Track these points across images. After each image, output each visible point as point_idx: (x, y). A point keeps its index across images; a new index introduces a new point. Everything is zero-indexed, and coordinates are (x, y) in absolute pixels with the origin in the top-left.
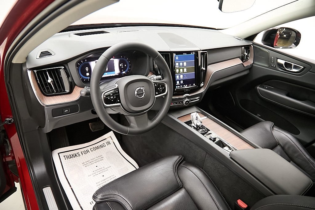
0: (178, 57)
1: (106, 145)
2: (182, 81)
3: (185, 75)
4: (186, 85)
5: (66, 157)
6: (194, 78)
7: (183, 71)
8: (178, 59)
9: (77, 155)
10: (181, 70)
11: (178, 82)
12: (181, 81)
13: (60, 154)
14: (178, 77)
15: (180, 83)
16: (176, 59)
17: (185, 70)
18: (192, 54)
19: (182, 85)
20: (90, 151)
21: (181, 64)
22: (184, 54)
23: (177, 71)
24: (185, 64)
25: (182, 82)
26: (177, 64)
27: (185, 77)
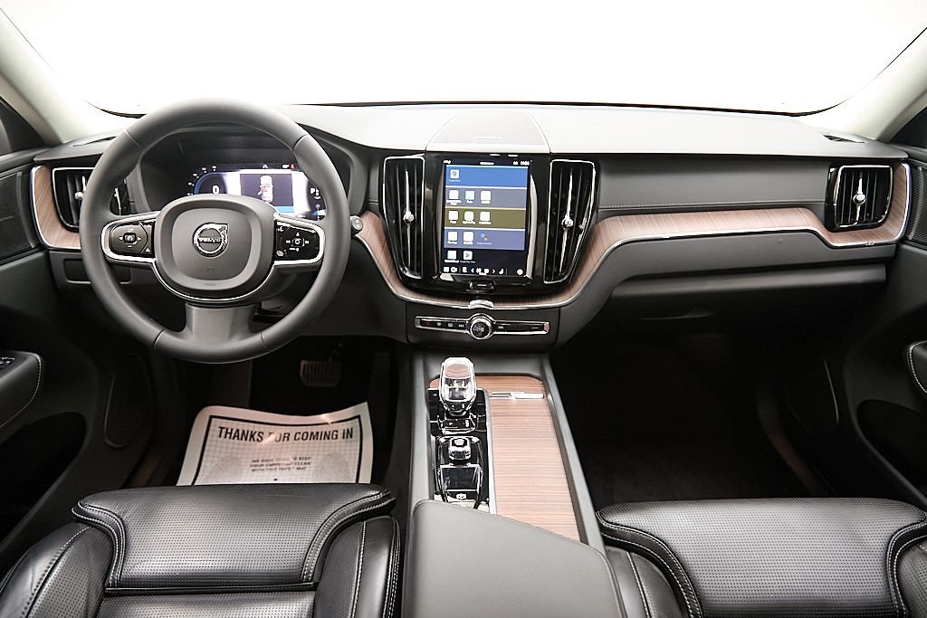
0: (458, 171)
1: (340, 436)
2: (471, 253)
3: (483, 235)
4: (487, 271)
5: (224, 431)
6: (523, 249)
7: (477, 218)
8: (457, 176)
9: (256, 436)
10: (469, 216)
11: (452, 255)
12: (465, 252)
13: (213, 419)
14: (452, 237)
15: (460, 256)
16: (452, 176)
17: (485, 217)
18: (519, 165)
19: (469, 266)
20: (292, 437)
21: (470, 195)
22: (481, 163)
23: (453, 216)
24: (486, 197)
25: (468, 256)
26: (453, 194)
27: (483, 240)
